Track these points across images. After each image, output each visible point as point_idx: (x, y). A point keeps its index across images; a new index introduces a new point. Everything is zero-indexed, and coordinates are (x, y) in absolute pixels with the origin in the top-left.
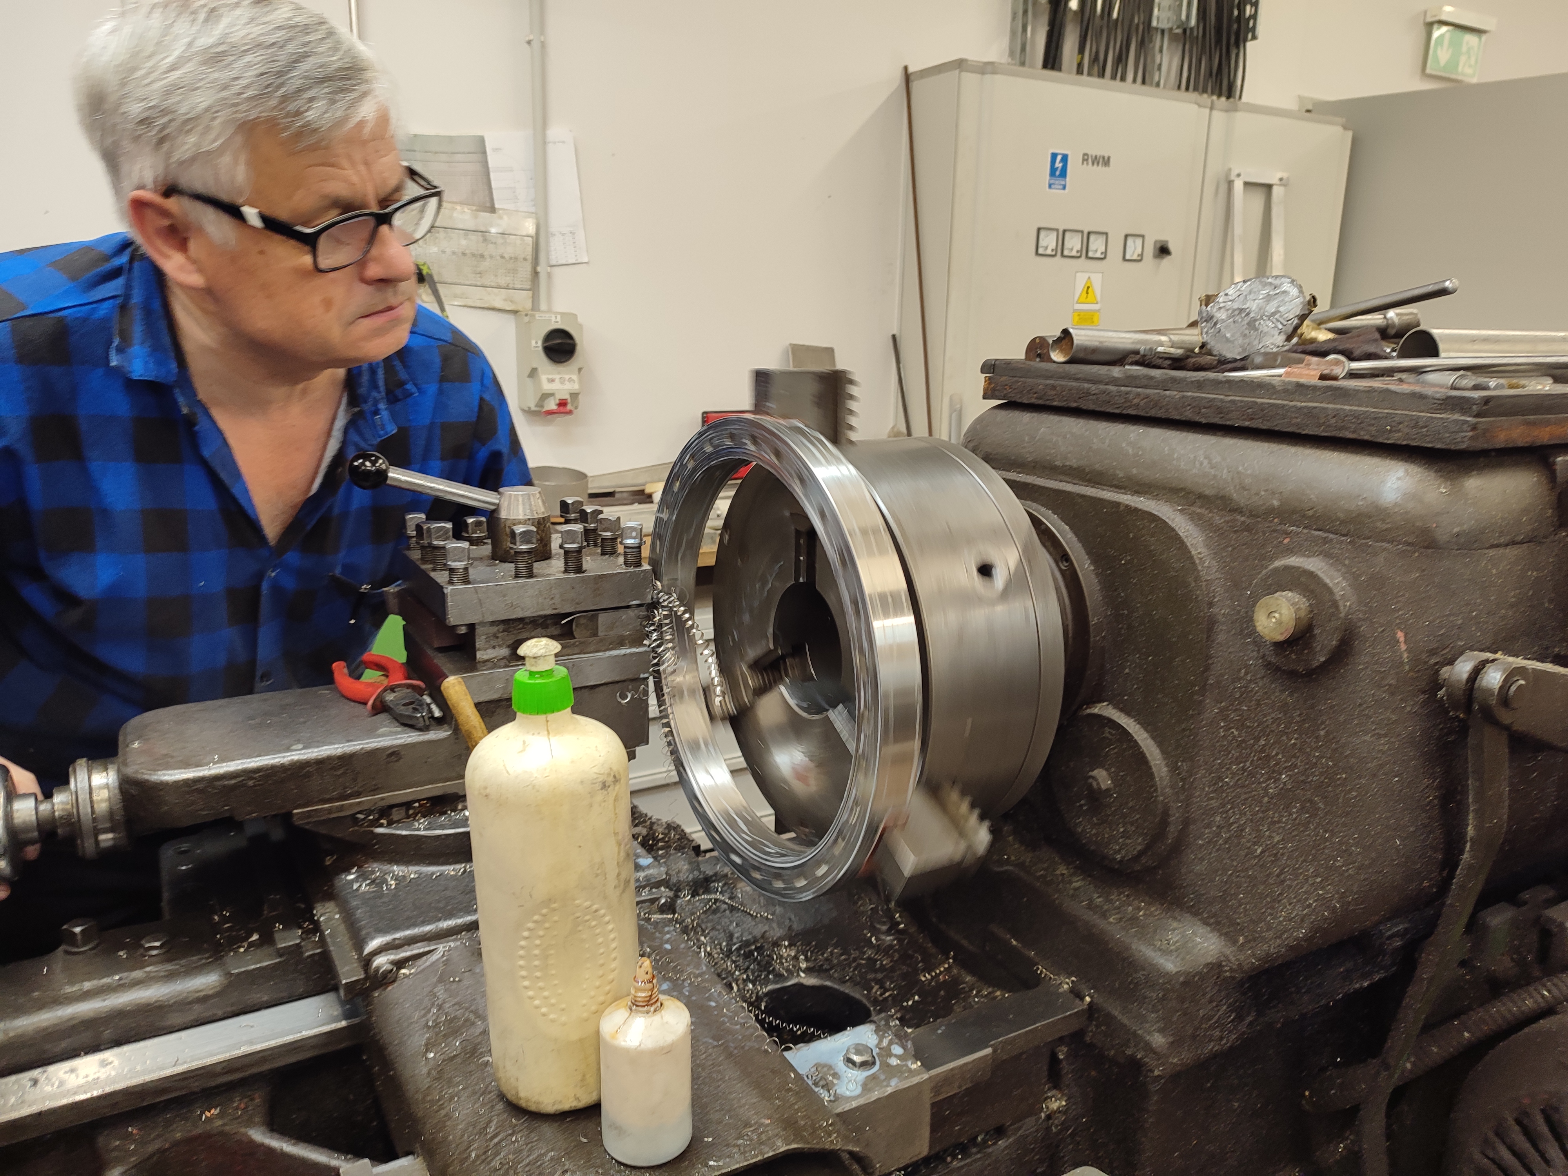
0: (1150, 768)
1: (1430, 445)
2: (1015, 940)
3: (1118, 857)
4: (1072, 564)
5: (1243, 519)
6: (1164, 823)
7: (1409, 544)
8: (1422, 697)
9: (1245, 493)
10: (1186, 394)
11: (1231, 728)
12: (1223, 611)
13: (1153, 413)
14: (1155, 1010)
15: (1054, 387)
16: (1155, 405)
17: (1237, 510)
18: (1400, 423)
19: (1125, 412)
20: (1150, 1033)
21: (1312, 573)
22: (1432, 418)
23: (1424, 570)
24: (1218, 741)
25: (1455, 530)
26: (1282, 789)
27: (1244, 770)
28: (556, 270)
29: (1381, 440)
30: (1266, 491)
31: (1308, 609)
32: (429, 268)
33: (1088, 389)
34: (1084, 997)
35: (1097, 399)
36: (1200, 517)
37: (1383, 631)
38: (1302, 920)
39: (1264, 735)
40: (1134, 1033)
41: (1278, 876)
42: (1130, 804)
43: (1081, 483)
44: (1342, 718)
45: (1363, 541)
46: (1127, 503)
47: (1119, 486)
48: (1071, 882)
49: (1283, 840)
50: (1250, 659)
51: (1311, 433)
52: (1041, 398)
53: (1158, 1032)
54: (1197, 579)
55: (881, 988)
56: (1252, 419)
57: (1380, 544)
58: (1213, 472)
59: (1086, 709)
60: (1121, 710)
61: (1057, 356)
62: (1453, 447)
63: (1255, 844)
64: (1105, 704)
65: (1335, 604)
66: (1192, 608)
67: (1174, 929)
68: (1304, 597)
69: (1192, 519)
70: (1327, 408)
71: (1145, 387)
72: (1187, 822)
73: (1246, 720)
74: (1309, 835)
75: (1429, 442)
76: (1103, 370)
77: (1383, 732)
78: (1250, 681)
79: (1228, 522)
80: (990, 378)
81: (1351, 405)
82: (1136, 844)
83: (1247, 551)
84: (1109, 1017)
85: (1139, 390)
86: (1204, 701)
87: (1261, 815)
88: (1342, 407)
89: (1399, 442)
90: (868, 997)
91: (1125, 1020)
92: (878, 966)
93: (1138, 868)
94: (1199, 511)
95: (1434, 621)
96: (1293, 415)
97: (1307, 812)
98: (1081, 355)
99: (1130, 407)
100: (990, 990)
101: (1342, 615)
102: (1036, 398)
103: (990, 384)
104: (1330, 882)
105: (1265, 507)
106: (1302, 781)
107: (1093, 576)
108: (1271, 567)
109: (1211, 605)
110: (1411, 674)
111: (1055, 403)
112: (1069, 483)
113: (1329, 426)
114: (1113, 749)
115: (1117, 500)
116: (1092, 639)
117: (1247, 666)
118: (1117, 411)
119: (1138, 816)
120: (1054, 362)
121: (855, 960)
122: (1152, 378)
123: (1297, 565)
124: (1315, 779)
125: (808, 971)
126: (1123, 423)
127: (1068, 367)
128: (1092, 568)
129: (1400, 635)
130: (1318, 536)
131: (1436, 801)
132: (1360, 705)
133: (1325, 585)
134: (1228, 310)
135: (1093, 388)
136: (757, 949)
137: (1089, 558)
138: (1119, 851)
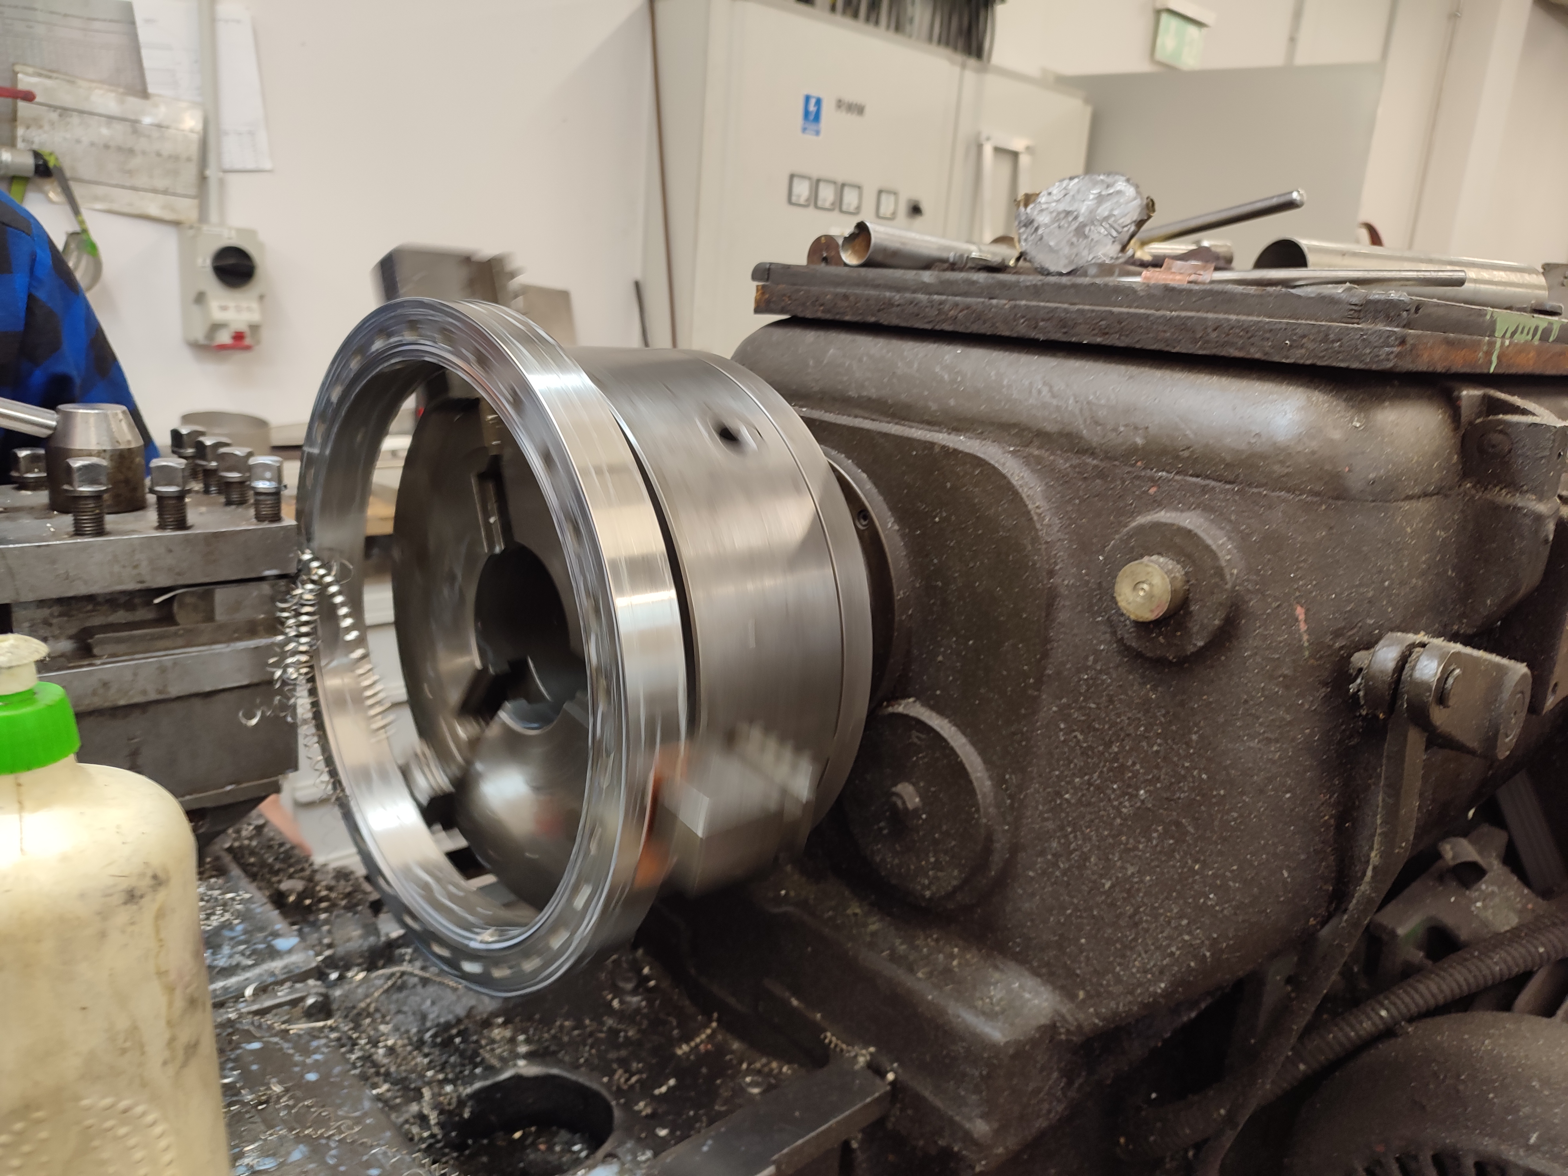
0: (971, 782)
1: (1343, 365)
2: (798, 999)
3: (928, 894)
4: (872, 522)
5: (1095, 462)
6: (988, 850)
7: (1317, 494)
8: (1323, 691)
9: (1099, 428)
10: (1018, 302)
11: (1074, 731)
12: (1066, 582)
13: (975, 328)
14: (977, 1090)
15: (846, 297)
16: (978, 318)
17: (1090, 451)
18: (1304, 336)
19: (938, 328)
20: (970, 1119)
21: (1190, 531)
22: (1347, 328)
23: (1331, 528)
24: (1057, 748)
25: (1372, 476)
26: (1139, 808)
27: (1090, 784)
28: (232, 178)
29: (1276, 359)
30: (1126, 426)
31: (1184, 578)
32: (57, 159)
33: (890, 299)
34: (887, 1072)
35: (903, 311)
36: (1039, 460)
37: (1279, 606)
38: (1161, 972)
39: (1117, 741)
40: (951, 1121)
41: (1131, 917)
42: (944, 828)
43: (882, 418)
44: (1221, 719)
45: (1255, 490)
46: (944, 443)
47: (932, 423)
48: (865, 925)
49: (1139, 872)
50: (1101, 643)
51: (1184, 351)
52: (829, 311)
53: (981, 1117)
54: (1035, 540)
55: (626, 1072)
56: (1107, 334)
57: (1277, 494)
58: (1055, 402)
59: (887, 706)
60: (933, 708)
61: (849, 258)
62: (1374, 367)
63: (1101, 876)
64: (911, 700)
65: (1219, 572)
66: (1028, 577)
67: (996, 983)
68: (1178, 562)
69: (1027, 463)
70: (1206, 319)
71: (965, 294)
72: (1015, 849)
73: (1094, 720)
74: (1174, 866)
75: (1342, 361)
76: (910, 275)
77: (1272, 736)
78: (1101, 672)
79: (1075, 467)
80: (763, 286)
81: (1238, 314)
82: (952, 877)
83: (1100, 504)
84: (918, 1101)
85: (958, 299)
86: (1039, 696)
87: (1111, 840)
88: (1226, 316)
89: (1301, 362)
90: (608, 1086)
91: (938, 1103)
92: (621, 1040)
93: (951, 906)
94: (1036, 452)
95: (1342, 593)
96: (1161, 328)
97: (1172, 837)
98: (879, 258)
99: (945, 321)
100: (764, 1060)
101: (1228, 586)
102: (823, 311)
103: (763, 293)
104: (1199, 925)
105: (1124, 447)
106: (1167, 799)
107: (898, 538)
108: (1133, 524)
109: (1051, 573)
110: (1312, 661)
111: (847, 318)
112: (866, 418)
113: (1207, 342)
114: (924, 757)
115: (931, 440)
116: (897, 619)
117: (1097, 653)
118: (929, 327)
119: (953, 843)
120: (846, 265)
121: (591, 1034)
122: (974, 283)
123: (1169, 521)
124: (1182, 795)
125: (530, 1056)
126: (935, 342)
127: (863, 271)
128: (896, 527)
129: (1300, 612)
130: (1195, 484)
131: (1332, 821)
132: (1246, 702)
133: (1207, 548)
134: (1051, 213)
135: (897, 297)
136: (459, 1034)
137: (893, 515)
138: (928, 887)
